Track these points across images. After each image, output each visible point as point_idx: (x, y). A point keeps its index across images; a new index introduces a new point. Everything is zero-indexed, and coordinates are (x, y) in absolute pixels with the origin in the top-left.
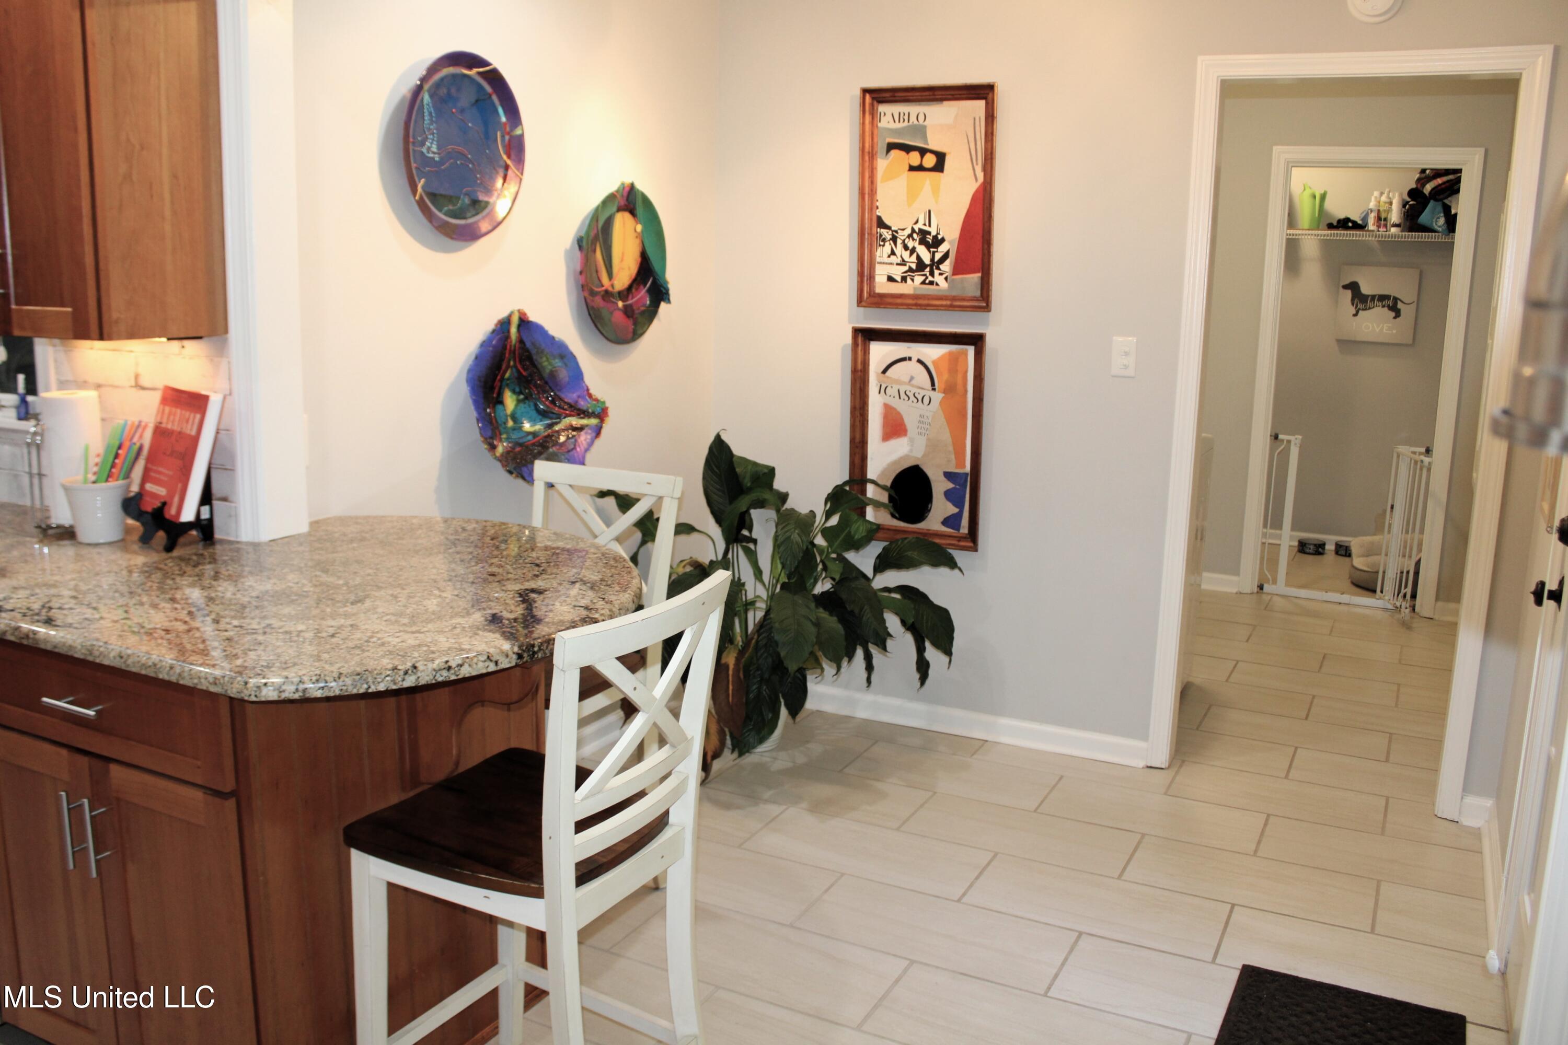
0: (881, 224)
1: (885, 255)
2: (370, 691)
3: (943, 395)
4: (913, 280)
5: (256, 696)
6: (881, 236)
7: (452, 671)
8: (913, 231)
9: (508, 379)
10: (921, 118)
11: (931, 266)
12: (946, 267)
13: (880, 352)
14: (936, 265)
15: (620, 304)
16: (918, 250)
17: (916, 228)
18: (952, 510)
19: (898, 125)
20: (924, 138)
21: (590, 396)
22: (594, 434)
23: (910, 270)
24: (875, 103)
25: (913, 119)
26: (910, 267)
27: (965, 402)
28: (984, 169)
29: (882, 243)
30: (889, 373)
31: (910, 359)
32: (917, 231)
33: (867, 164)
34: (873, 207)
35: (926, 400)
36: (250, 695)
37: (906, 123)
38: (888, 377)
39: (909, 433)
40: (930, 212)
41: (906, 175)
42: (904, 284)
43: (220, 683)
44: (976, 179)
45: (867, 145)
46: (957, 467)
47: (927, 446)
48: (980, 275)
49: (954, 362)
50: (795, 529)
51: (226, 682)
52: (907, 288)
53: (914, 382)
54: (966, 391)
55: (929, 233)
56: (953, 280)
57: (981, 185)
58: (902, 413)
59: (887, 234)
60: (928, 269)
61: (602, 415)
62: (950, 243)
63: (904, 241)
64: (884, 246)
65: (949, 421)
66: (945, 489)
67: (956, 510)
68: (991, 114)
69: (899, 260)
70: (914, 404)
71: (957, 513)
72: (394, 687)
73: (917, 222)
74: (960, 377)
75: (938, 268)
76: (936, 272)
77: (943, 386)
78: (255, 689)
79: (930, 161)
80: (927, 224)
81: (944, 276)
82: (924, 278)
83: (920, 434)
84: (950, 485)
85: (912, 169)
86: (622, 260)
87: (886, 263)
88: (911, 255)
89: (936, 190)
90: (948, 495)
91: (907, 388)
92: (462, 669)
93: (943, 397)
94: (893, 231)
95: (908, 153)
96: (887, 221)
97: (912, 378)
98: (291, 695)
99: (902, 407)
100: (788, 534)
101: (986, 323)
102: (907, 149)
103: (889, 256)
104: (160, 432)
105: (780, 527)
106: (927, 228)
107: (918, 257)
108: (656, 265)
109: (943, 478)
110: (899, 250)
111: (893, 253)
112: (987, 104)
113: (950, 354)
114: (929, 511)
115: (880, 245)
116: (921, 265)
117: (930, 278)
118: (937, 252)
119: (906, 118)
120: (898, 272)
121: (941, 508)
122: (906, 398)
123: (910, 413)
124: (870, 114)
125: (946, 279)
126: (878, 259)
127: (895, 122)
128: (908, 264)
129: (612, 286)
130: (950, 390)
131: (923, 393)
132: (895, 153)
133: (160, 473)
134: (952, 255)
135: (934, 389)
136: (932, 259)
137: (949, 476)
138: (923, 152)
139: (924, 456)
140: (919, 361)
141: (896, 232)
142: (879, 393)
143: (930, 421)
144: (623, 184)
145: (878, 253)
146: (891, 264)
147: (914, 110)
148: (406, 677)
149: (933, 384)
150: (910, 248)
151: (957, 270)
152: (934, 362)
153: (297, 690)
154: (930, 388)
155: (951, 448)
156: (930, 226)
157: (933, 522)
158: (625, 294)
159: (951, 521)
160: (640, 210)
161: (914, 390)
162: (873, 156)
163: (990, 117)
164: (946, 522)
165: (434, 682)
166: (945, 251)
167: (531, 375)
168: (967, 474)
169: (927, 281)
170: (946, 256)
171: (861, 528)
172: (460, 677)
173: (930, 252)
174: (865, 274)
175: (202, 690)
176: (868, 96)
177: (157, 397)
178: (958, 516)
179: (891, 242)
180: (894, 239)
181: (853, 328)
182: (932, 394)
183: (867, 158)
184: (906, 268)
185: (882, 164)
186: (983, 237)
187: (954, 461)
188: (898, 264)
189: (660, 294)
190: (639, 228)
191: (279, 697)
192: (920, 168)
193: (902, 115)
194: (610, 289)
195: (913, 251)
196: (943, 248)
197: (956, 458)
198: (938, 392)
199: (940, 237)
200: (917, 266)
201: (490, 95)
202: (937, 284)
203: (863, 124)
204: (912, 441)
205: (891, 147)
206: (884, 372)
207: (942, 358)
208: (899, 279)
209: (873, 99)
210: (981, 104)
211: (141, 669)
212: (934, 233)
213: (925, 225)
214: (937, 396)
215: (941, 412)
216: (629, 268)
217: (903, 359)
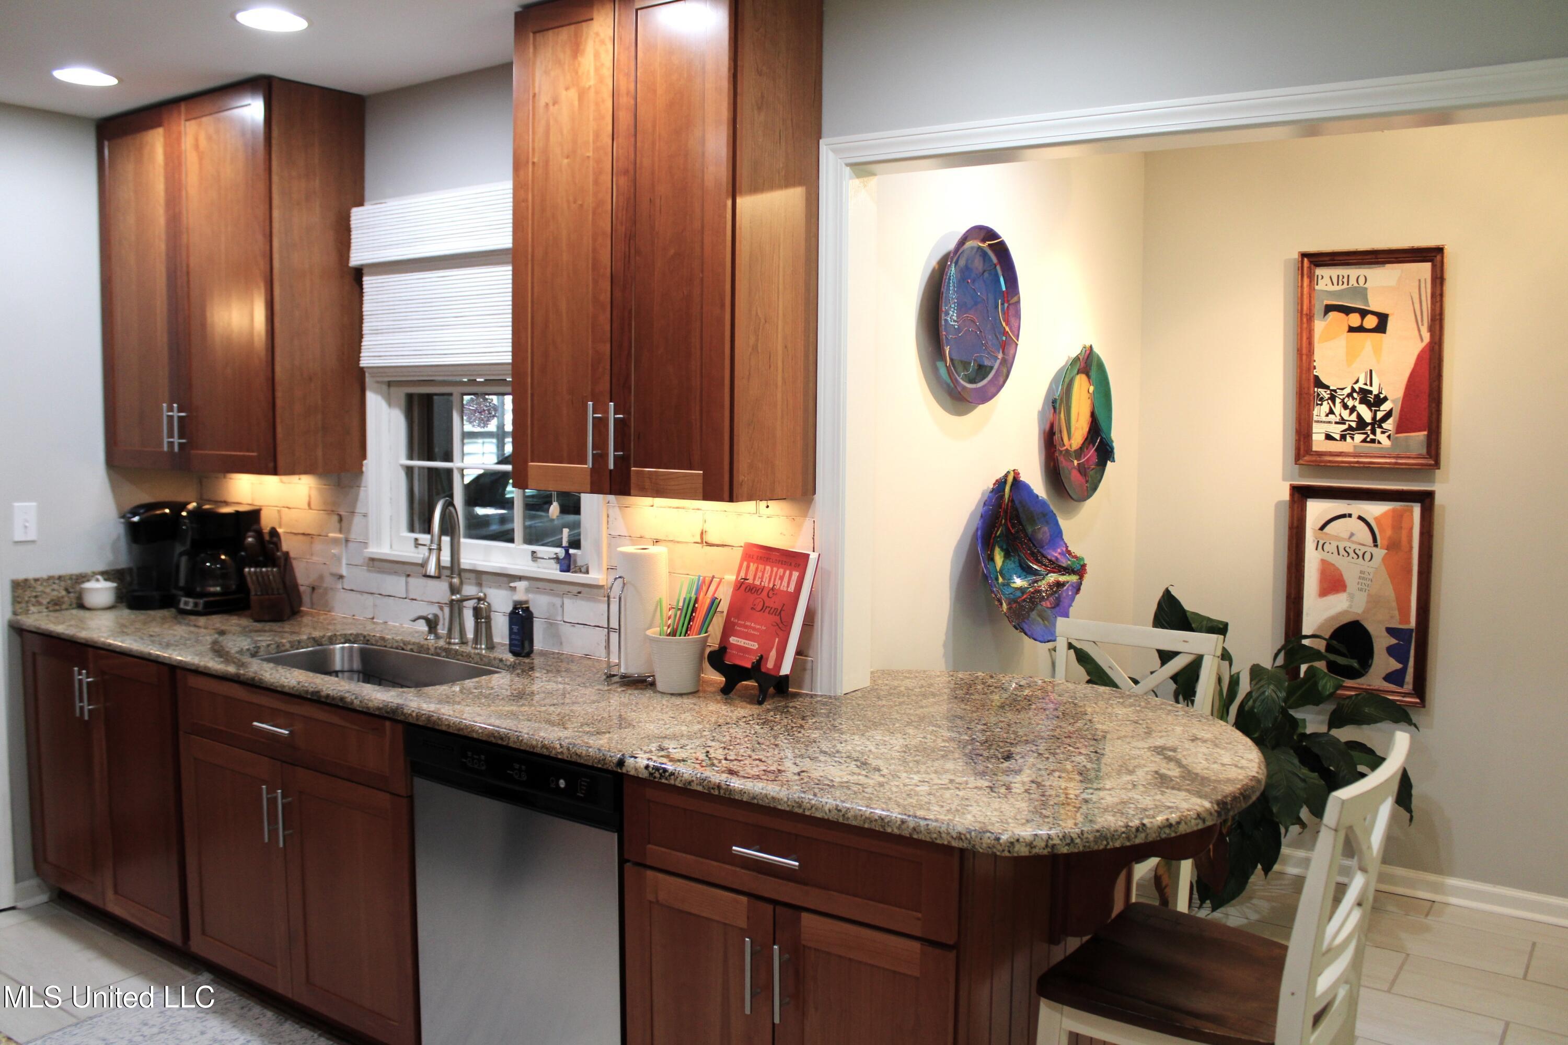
0: (1319, 383)
1: (1323, 414)
2: (1109, 847)
3: (1386, 551)
4: (1353, 438)
5: (1009, 852)
6: (1318, 395)
7: (1173, 829)
8: (1353, 390)
9: (999, 537)
10: (1362, 281)
11: (1373, 424)
12: (1389, 425)
13: (1316, 510)
14: (1377, 423)
15: (1076, 462)
16: (1357, 409)
17: (1356, 387)
18: (1395, 665)
19: (1336, 288)
20: (1365, 300)
21: (1069, 552)
22: (1075, 590)
23: (1350, 428)
24: (1312, 266)
25: (1353, 281)
26: (1349, 425)
27: (1410, 558)
28: (1431, 329)
29: (1319, 403)
30: (1327, 529)
31: (1350, 516)
32: (1357, 390)
33: (1305, 325)
34: (1310, 367)
35: (1367, 556)
36: (1003, 851)
37: (1345, 286)
38: (1326, 534)
39: (1348, 589)
40: (1371, 371)
41: (1345, 336)
42: (1342, 443)
43: (966, 839)
44: (1422, 340)
45: (1305, 308)
46: (1400, 623)
47: (1368, 602)
48: (1425, 433)
49: (1398, 520)
50: (1269, 684)
51: (973, 837)
52: (1348, 446)
53: (1354, 538)
54: (1411, 548)
55: (1371, 392)
56: (1397, 438)
57: (1427, 345)
58: (1340, 568)
59: (1325, 394)
60: (1369, 428)
61: (1080, 571)
62: (1393, 401)
63: (1343, 400)
64: (1321, 405)
65: (1392, 577)
66: (1388, 645)
67: (1399, 666)
68: (1439, 276)
69: (1338, 419)
70: (1355, 561)
71: (1401, 669)
72: (1128, 844)
73: (1357, 382)
74: (1404, 533)
75: (1380, 427)
76: (1378, 431)
77: (1386, 543)
78: (1008, 844)
79: (1371, 321)
80: (1368, 383)
81: (1387, 434)
82: (1364, 436)
83: (1361, 590)
84: (1394, 641)
85: (1352, 330)
86: (1077, 421)
87: (1324, 422)
88: (1351, 414)
89: (1377, 350)
90: (1391, 651)
91: (1347, 544)
92: (1181, 826)
93: (1386, 554)
94: (1332, 390)
95: (1347, 314)
96: (1325, 381)
97: (1352, 535)
98: (1041, 851)
99: (1342, 563)
100: (1262, 690)
101: (1432, 480)
102: (1346, 310)
103: (1327, 415)
104: (743, 588)
105: (1253, 683)
106: (1368, 388)
107: (1359, 416)
108: (1103, 424)
109: (1386, 634)
110: (1338, 408)
111: (1331, 412)
112: (1434, 267)
113: (1394, 510)
114: (1370, 666)
115: (1317, 404)
116: (1361, 423)
117: (1372, 436)
118: (1379, 410)
119: (1345, 280)
120: (1336, 430)
121: (1383, 663)
122: (1346, 554)
123: (1350, 570)
124: (1308, 277)
125: (1389, 437)
126: (1315, 418)
127: (1333, 285)
128: (1347, 423)
129: (1071, 446)
130: (1393, 546)
131: (1363, 549)
132: (1333, 315)
133: (746, 627)
134: (1396, 414)
135: (1376, 546)
136: (1374, 418)
137: (1391, 631)
138: (1364, 313)
139: (1364, 612)
140: (1360, 518)
141: (1335, 391)
142: (1317, 549)
143: (1371, 577)
144: (1085, 347)
145: (1315, 412)
146: (1329, 422)
147: (1353, 273)
148: (1138, 834)
149: (1375, 540)
150: (1350, 406)
151: (1400, 428)
152: (1376, 519)
153: (1047, 846)
154: (1372, 545)
155: (1394, 604)
156: (1371, 385)
157: (1374, 679)
158: (1080, 452)
159: (1395, 678)
160: (1093, 373)
161: (1354, 546)
162: (1310, 318)
163: (1438, 279)
164: (1389, 678)
165: (1159, 839)
166: (1388, 409)
167: (1017, 532)
168: (1411, 630)
169: (1368, 440)
170: (1389, 415)
171: (1329, 684)
172: (1178, 834)
173: (1371, 410)
174: (1303, 433)
175: (943, 845)
176: (1306, 260)
177: (738, 554)
178: (1403, 672)
179: (1329, 401)
180: (1333, 398)
181: (1291, 485)
182: (1374, 550)
183: (1305, 320)
184: (1346, 427)
185: (1319, 326)
186: (1429, 396)
187: (1398, 617)
188: (1336, 423)
189: (1105, 453)
190: (1092, 389)
191: (1030, 852)
192: (1361, 329)
193: (1341, 278)
194: (1069, 449)
195: (1353, 409)
196: (1386, 407)
197: (1399, 615)
198: (1381, 548)
199: (1382, 396)
200: (1357, 425)
201: (995, 266)
202: (1379, 442)
203: (1302, 286)
204: (1351, 596)
205: (1329, 309)
206: (1322, 528)
207: (1385, 514)
208: (1338, 437)
209: (1311, 262)
210: (1427, 266)
211: (864, 823)
212: (1375, 392)
213: (1366, 384)
214: (1380, 553)
215: (1383, 568)
216: (1082, 428)
217: (1343, 516)
